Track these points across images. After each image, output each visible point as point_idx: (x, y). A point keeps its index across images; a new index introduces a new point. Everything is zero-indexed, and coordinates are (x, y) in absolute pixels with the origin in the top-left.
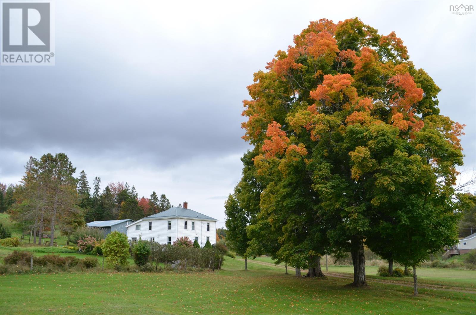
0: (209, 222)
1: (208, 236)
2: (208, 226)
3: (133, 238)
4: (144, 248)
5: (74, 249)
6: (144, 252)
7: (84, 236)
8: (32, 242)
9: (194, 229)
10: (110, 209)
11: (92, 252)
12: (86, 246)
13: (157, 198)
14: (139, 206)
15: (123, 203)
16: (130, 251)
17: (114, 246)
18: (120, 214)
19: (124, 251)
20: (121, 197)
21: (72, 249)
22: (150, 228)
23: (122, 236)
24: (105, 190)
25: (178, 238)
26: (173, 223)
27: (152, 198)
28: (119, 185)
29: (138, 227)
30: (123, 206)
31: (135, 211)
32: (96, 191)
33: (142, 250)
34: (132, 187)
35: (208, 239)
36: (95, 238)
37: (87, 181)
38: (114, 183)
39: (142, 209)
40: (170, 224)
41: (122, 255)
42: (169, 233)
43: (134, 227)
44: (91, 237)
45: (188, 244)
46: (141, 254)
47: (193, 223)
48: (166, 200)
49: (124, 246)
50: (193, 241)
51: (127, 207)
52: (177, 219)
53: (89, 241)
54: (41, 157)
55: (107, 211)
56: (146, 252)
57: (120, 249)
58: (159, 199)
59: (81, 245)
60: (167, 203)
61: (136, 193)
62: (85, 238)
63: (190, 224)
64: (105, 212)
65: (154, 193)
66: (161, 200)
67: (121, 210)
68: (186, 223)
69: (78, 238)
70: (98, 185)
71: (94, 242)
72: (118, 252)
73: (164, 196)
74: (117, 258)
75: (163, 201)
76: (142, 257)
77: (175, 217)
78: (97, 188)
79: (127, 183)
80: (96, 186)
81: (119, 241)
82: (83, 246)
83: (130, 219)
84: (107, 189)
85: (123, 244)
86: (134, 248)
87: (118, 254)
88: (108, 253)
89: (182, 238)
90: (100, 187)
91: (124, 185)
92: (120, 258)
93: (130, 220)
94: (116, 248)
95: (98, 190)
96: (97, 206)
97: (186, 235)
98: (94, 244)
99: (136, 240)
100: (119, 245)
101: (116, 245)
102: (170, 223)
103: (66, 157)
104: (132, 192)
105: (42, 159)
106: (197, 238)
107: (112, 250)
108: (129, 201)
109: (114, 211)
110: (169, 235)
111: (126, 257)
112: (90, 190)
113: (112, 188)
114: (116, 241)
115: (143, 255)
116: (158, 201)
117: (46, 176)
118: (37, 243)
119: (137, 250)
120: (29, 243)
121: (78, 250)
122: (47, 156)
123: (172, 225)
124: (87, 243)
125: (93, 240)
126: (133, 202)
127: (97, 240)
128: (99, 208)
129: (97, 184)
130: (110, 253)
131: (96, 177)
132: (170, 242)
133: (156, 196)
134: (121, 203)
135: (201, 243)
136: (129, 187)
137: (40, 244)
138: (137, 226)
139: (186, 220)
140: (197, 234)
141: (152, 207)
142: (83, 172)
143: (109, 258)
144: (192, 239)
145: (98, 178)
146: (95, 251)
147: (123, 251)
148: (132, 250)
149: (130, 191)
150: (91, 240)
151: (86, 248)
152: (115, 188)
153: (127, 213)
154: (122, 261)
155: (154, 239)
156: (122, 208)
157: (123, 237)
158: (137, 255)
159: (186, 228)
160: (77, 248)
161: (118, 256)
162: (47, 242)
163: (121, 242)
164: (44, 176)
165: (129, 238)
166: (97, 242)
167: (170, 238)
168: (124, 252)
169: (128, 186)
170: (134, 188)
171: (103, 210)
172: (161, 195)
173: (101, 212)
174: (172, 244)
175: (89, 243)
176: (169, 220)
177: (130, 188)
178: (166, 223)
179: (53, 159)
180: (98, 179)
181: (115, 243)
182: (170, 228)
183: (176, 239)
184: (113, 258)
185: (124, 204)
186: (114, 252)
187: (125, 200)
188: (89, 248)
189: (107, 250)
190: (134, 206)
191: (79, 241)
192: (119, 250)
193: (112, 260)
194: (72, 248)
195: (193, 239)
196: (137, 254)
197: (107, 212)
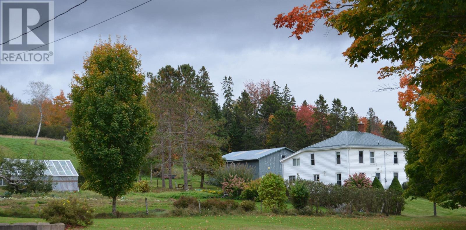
0: (396, 151)
1: (396, 171)
2: (396, 156)
3: (290, 177)
4: (302, 190)
5: (216, 193)
6: (302, 195)
7: (229, 177)
8: (160, 186)
9: (374, 162)
10: (251, 128)
11: (241, 196)
12: (233, 189)
13: (327, 105)
14: (297, 120)
15: (272, 117)
16: (287, 194)
17: (270, 188)
18: (268, 136)
19: (281, 193)
20: (267, 106)
21: (214, 193)
22: (313, 163)
23: (277, 178)
24: (241, 97)
25: (350, 176)
26: (343, 154)
27: (319, 106)
28: (263, 86)
29: (296, 162)
30: (272, 123)
31: (291, 131)
32: (227, 99)
33: (300, 192)
34: (284, 88)
35: (396, 175)
36: (243, 179)
37: (211, 84)
38: (255, 84)
39: (303, 126)
40: (338, 156)
41: (279, 198)
42: (339, 169)
43: (291, 161)
44: (237, 177)
45: (364, 182)
46: (299, 197)
47: (372, 154)
48: (341, 109)
49: (280, 189)
50: (372, 179)
51: (278, 124)
52: (347, 150)
53: (236, 183)
54: (158, 71)
55: (248, 131)
56: (304, 195)
57: (276, 191)
58: (330, 107)
59: (226, 188)
60: (343, 112)
61: (291, 97)
62: (230, 179)
63: (367, 155)
64: (245, 134)
65: (321, 98)
66: (332, 109)
67: (269, 129)
68: (361, 154)
69: (221, 180)
70: (229, 90)
71: (242, 184)
72: (274, 195)
73: (337, 102)
74: (274, 201)
75: (337, 110)
76: (300, 199)
77: (345, 146)
78: (228, 94)
79: (274, 82)
80: (226, 91)
81: (274, 184)
82: (229, 189)
83: (285, 147)
84: (245, 94)
85: (279, 187)
86: (290, 190)
87: (275, 197)
88: (265, 196)
89: (355, 175)
90: (232, 93)
91: (271, 85)
92: (277, 202)
93: (286, 149)
94: (272, 191)
95: (230, 98)
96: (231, 124)
97: (362, 171)
98: (242, 187)
99: (294, 179)
100: (275, 188)
101: (272, 188)
102: (338, 154)
103: (192, 69)
104: (285, 97)
105: (160, 73)
106: (378, 175)
107: (268, 193)
108: (281, 114)
109: (259, 131)
110: (339, 172)
111: (283, 200)
112: (217, 97)
113: (251, 93)
114: (271, 184)
115: (302, 198)
116: (329, 110)
117: (170, 99)
118: (167, 186)
119: (295, 192)
120: (157, 187)
121: (222, 194)
122: (166, 69)
123: (342, 158)
124: (233, 185)
125: (241, 181)
126: (287, 114)
127: (245, 182)
128: (235, 127)
129: (227, 89)
130: (267, 196)
131: (226, 77)
132: (341, 182)
133: (325, 102)
134: (268, 117)
135: (386, 181)
136: (279, 89)
137: (171, 188)
138: (294, 160)
139: (361, 150)
140: (378, 169)
141: (320, 121)
142: (203, 69)
143: (266, 201)
144: (370, 176)
145: (228, 78)
146: (244, 195)
147: (279, 193)
148: (290, 193)
149: (282, 95)
150: (238, 181)
151: (232, 191)
152: (257, 92)
153: (280, 132)
154: (280, 204)
155: (318, 178)
156: (271, 125)
157: (279, 179)
158: (295, 198)
159: (361, 161)
160: (220, 191)
161: (275, 199)
162: (179, 185)
163: (277, 184)
164: (168, 100)
165: (286, 177)
166: (245, 184)
167: (339, 176)
168: (281, 195)
169: (276, 87)
170: (286, 90)
171: (240, 130)
172: (333, 100)
173: (239, 134)
174: (343, 183)
175: (237, 185)
176: (338, 151)
177: (281, 90)
178: (333, 156)
179: (174, 72)
180: (228, 80)
181: (271, 185)
182: (339, 162)
183: (348, 176)
184: (270, 201)
185: (273, 119)
186: (271, 195)
187: (274, 112)
188: (236, 191)
189: (263, 193)
190: (290, 121)
191: (223, 184)
192: (275, 193)
193: (269, 204)
194: (214, 191)
195: (373, 176)
196: (295, 196)
197: (248, 134)
